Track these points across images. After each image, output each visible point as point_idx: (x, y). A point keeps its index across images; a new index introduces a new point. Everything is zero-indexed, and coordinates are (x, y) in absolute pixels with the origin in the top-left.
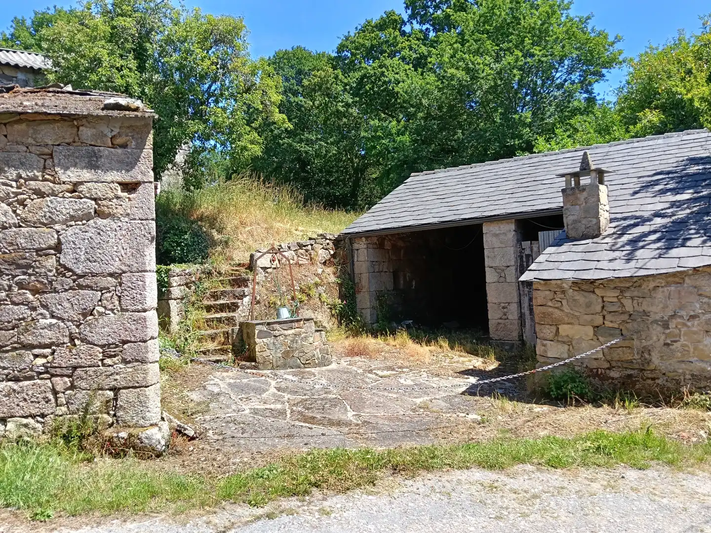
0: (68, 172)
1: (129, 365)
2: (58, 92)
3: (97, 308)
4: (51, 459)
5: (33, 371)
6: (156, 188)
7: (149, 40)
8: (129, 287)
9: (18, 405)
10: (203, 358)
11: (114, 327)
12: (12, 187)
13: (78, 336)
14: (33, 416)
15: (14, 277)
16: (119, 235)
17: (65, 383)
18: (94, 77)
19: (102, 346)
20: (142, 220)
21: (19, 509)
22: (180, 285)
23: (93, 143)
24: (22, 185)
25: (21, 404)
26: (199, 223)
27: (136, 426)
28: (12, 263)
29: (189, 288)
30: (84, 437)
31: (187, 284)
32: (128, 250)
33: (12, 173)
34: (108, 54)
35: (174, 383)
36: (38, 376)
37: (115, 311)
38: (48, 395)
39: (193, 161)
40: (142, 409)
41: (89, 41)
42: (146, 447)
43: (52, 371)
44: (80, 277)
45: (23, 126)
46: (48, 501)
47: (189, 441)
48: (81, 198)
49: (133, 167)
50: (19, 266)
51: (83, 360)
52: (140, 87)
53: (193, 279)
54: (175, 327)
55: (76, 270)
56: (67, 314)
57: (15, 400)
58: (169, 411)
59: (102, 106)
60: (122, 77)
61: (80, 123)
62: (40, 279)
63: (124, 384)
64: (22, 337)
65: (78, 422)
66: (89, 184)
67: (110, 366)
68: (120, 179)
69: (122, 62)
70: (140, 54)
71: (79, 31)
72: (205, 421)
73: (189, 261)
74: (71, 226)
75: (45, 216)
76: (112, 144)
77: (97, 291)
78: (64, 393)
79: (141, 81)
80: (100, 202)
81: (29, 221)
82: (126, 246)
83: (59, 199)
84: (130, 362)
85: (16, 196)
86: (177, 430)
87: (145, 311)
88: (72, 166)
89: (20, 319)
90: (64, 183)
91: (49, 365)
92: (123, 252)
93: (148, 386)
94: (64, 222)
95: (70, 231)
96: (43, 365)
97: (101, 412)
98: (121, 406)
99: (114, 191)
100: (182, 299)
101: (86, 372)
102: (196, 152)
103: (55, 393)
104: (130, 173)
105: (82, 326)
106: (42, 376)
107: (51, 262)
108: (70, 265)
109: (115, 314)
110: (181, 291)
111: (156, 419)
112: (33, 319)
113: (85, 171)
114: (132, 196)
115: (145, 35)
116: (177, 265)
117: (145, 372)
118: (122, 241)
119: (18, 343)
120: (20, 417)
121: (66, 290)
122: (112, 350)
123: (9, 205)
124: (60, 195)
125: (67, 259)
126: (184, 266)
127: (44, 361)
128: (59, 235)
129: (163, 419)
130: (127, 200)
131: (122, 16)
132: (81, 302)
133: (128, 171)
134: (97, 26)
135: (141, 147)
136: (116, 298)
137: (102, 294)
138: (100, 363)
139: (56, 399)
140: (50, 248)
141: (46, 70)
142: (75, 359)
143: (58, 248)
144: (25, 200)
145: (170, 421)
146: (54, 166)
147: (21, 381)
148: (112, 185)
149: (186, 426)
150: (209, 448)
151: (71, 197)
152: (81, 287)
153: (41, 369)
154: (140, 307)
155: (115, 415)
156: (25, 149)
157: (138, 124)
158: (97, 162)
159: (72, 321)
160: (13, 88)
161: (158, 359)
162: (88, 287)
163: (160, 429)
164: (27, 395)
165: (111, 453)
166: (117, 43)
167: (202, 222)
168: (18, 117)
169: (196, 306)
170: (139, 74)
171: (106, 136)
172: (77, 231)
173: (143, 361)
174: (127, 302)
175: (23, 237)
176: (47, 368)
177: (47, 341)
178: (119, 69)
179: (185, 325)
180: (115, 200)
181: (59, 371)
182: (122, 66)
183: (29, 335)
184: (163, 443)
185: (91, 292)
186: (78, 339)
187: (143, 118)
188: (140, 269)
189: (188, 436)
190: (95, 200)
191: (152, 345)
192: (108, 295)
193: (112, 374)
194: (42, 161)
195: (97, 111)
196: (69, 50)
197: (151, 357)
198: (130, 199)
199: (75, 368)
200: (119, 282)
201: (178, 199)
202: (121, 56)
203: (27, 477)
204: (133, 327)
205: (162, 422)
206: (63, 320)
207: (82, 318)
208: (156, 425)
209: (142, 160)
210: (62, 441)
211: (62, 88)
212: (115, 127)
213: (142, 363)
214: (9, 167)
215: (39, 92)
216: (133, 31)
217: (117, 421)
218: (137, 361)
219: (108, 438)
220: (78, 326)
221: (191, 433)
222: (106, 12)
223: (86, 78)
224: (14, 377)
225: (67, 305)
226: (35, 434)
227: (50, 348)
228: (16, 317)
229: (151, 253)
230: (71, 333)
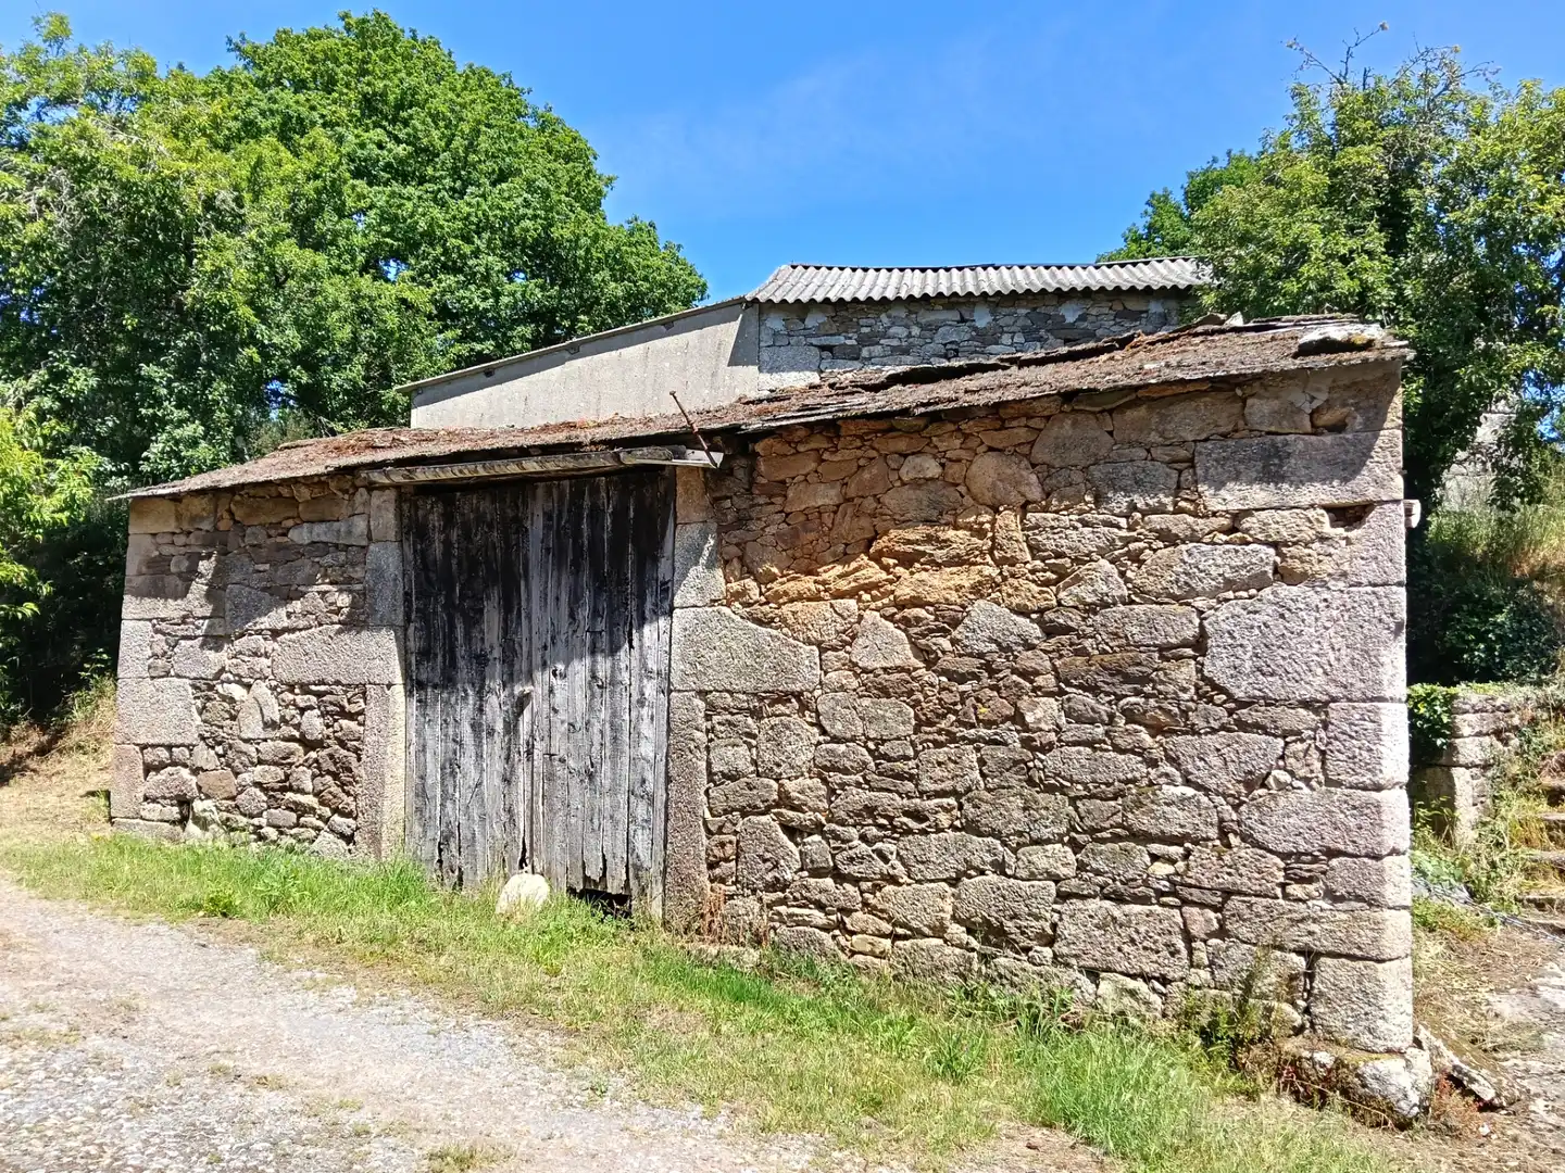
0: (1223, 492)
1: (1340, 906)
2: (1213, 333)
3: (1274, 772)
4: (1172, 1073)
5: (1148, 886)
6: (1408, 513)
7: (1414, 181)
8: (1344, 733)
9: (1120, 950)
10: (1536, 916)
11: (1311, 817)
12: (1120, 528)
13: (1236, 827)
14: (1147, 978)
15: (1119, 698)
16: (1324, 619)
17: (1208, 921)
18: (1292, 286)
19: (1284, 856)
20: (1375, 585)
21: (1106, 1154)
22: (1479, 734)
23: (1273, 429)
24: (1137, 523)
25: (1126, 948)
26: (1536, 585)
27: (1352, 1045)
28: (1117, 672)
29: (1505, 742)
30: (1241, 1043)
31: (1498, 733)
32: (1343, 652)
33: (1120, 502)
34: (1323, 231)
35: (1457, 966)
36: (1157, 898)
37: (1313, 783)
38: (1174, 941)
39: (1519, 437)
40: (1367, 1009)
41: (1284, 213)
42: (1373, 1098)
43: (1185, 892)
44: (1242, 704)
45: (1142, 411)
46: (1160, 1157)
47: (1481, 1110)
48: (1248, 543)
49: (1357, 472)
50: (1128, 679)
51: (1245, 880)
52: (1393, 288)
53: (1516, 721)
54: (1465, 833)
55: (1234, 690)
56: (1214, 780)
57: (1116, 938)
58: (1435, 1027)
59: (1294, 350)
60: (1350, 274)
61: (1248, 391)
62: (1165, 705)
63: (1328, 945)
64: (1130, 816)
65: (1232, 1009)
66: (1263, 515)
67: (1299, 900)
68: (1329, 499)
69: (1354, 243)
70: (1394, 217)
71: (1262, 198)
72: (1527, 1071)
73: (1507, 678)
74: (1227, 600)
75: (1177, 581)
76: (1313, 426)
77: (1276, 736)
78: (1205, 941)
79: (1397, 274)
80: (1285, 550)
81: (1148, 593)
82: (1339, 642)
83: (1205, 548)
84: (1341, 899)
85: (1126, 545)
86: (1450, 1077)
87: (1378, 788)
88: (1230, 479)
89: (1127, 781)
90: (1214, 514)
91: (1178, 879)
92: (1332, 656)
93: (1383, 961)
94: (1213, 594)
95: (1224, 611)
96: (1168, 878)
97: (1278, 998)
98: (1321, 994)
99: (1316, 525)
100: (1486, 766)
101: (1250, 907)
102: (1528, 415)
103: (1189, 938)
104: (1352, 485)
105: (1243, 808)
106: (1164, 899)
107: (1186, 673)
108: (1221, 680)
109: (1312, 789)
110: (1483, 749)
111: (1402, 1040)
112: (1151, 784)
113: (1256, 487)
114: (1353, 534)
115: (1405, 173)
116: (1474, 685)
117: (1377, 927)
118: (1331, 631)
119: (1124, 828)
120: (1122, 973)
121: (1214, 731)
122: (1306, 867)
123: (1112, 562)
124: (1207, 539)
125: (1217, 668)
126: (1491, 688)
127: (1169, 869)
128: (1202, 619)
129: (1418, 1043)
130: (1343, 543)
131: (1353, 145)
132: (1243, 758)
133: (1345, 480)
134: (1300, 177)
135: (1375, 424)
136: (1315, 755)
137: (1287, 744)
138: (1278, 891)
139: (1191, 951)
140: (1185, 644)
141: (1201, 288)
142: (1229, 874)
143: (1200, 644)
144: (1142, 551)
145: (1436, 1053)
146: (1196, 482)
147: (1127, 902)
148: (1311, 513)
149: (1474, 1074)
150: (1534, 1142)
151: (1227, 543)
152: (1243, 726)
153: (1164, 885)
154: (1367, 779)
155: (1307, 1011)
156: (1143, 454)
157: (1369, 377)
158: (1281, 466)
159: (1225, 796)
160: (1131, 338)
161: (1409, 903)
162: (1258, 727)
163: (1408, 1065)
164: (1137, 932)
165: (1296, 1093)
166: (1342, 203)
167: (1542, 581)
168: (1133, 396)
169: (1521, 786)
170: (1390, 260)
171: (1300, 410)
172: (1238, 610)
173: (1373, 903)
174: (1337, 766)
175: (1136, 622)
176: (1173, 883)
177: (1176, 831)
178: (1345, 260)
179: (1492, 831)
180: (1317, 545)
181: (1196, 895)
182: (1351, 251)
183: (1143, 813)
184: (1414, 1098)
185: (1264, 737)
186: (1236, 834)
187: (1380, 362)
188: (1369, 695)
189: (1478, 1098)
190: (1275, 545)
191: (1395, 868)
192: (1300, 746)
193: (1302, 920)
194: (1175, 475)
195: (1283, 363)
196: (1243, 240)
197: (1390, 894)
198: (1348, 541)
199: (1227, 894)
200: (1322, 721)
201: (1483, 529)
202: (1351, 229)
203: (1126, 1097)
204: (1352, 823)
205: (1416, 1051)
206: (1206, 790)
207: (1244, 791)
208: (1400, 1053)
209: (1377, 454)
210: (1199, 1041)
211: (1222, 322)
212: (1318, 390)
213: (1370, 905)
214: (1116, 491)
215: (1177, 338)
216: (1379, 170)
217: (1313, 1025)
218: (1359, 898)
219: (1290, 1058)
220: (1236, 808)
221: (1488, 1095)
222: (1319, 145)
223: (1276, 291)
224: (1114, 892)
225: (1214, 760)
226: (1148, 1015)
227: (1181, 845)
228: (1122, 777)
229: (1395, 657)
230: (1221, 820)
